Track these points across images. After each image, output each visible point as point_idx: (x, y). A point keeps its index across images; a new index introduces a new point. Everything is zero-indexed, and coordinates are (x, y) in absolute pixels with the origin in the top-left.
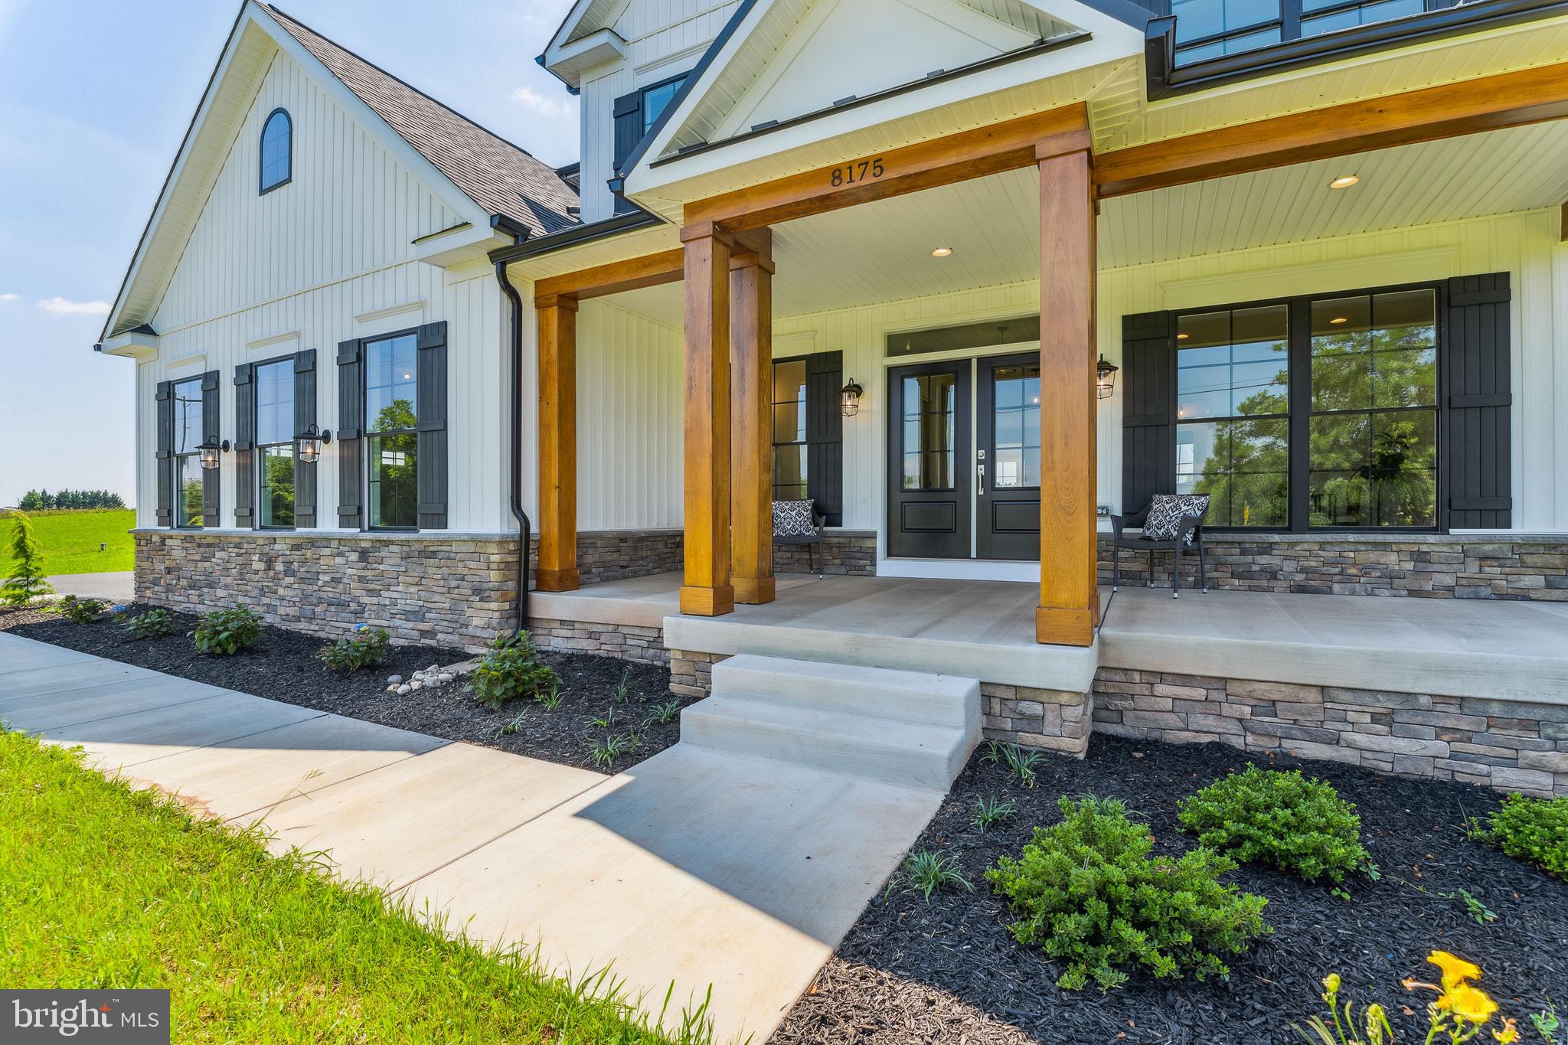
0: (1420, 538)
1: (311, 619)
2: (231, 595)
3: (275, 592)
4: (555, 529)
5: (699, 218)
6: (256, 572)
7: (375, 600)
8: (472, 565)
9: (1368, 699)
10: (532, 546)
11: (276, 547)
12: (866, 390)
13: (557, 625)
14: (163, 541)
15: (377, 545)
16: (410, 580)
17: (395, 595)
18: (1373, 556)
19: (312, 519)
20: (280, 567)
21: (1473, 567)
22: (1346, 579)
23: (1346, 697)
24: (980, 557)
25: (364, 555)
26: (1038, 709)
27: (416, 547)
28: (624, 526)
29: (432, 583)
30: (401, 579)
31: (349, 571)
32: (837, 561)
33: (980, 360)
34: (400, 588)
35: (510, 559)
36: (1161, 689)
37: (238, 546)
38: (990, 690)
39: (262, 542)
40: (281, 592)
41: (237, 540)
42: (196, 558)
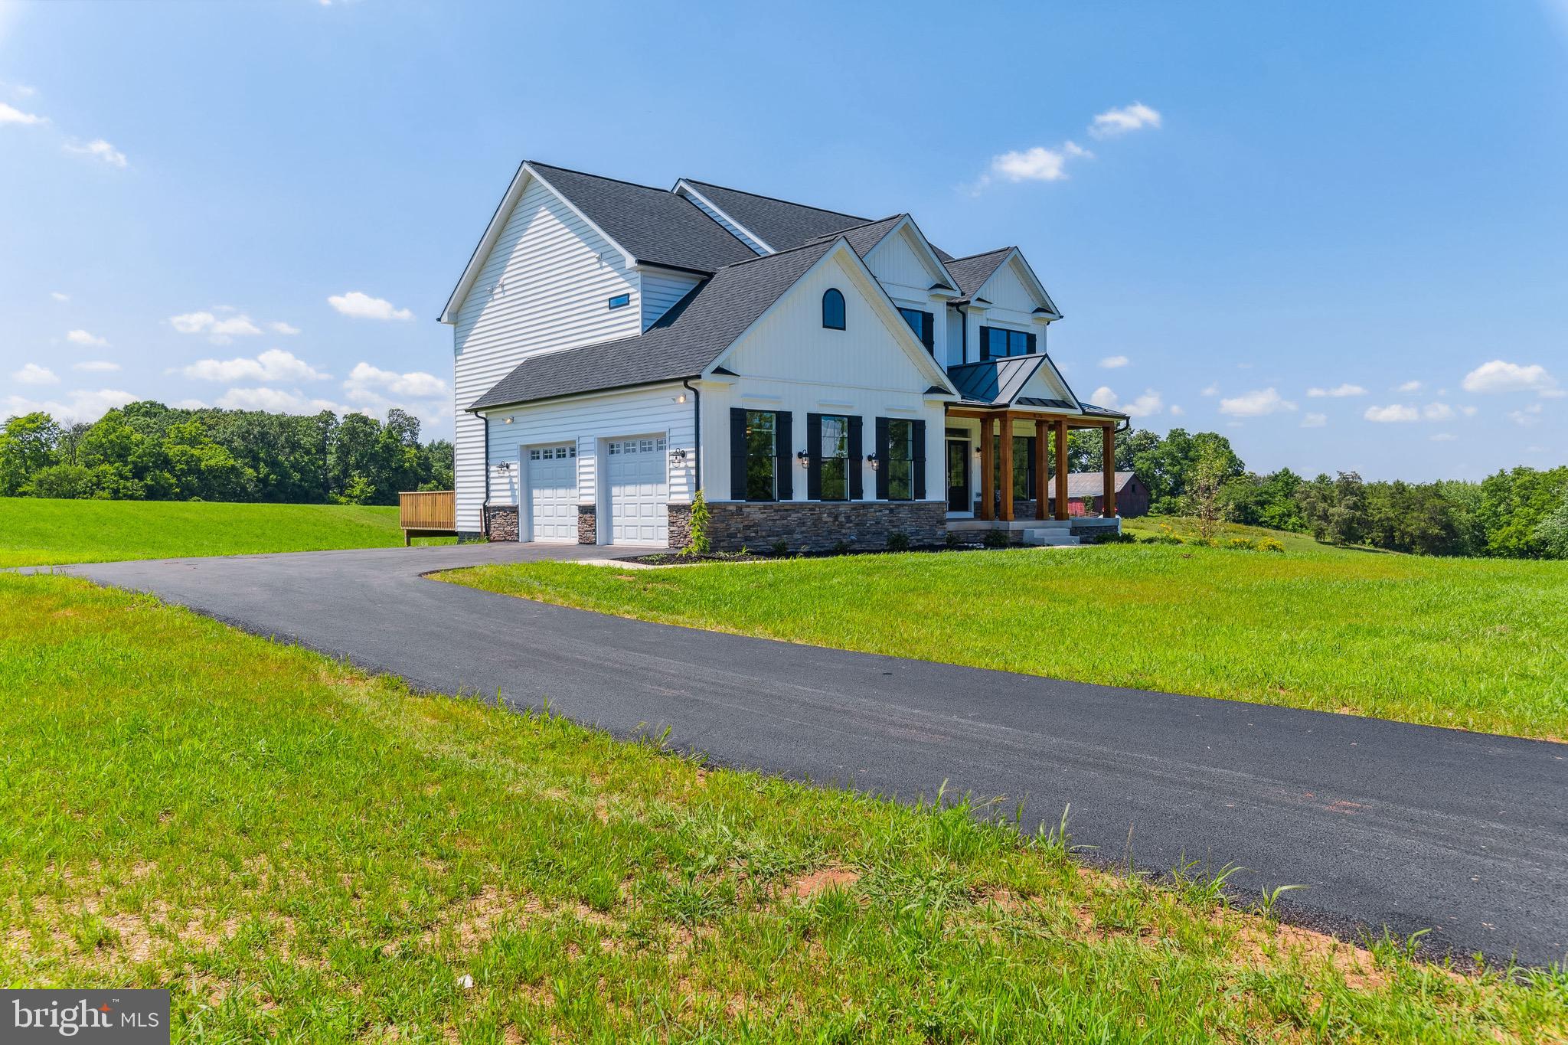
3: (840, 531)
14: (738, 509)
19: (859, 496)
27: (913, 506)
29: (921, 520)
31: (883, 517)
37: (809, 510)
39: (830, 507)
40: (844, 531)
41: (810, 507)
42: (775, 518)
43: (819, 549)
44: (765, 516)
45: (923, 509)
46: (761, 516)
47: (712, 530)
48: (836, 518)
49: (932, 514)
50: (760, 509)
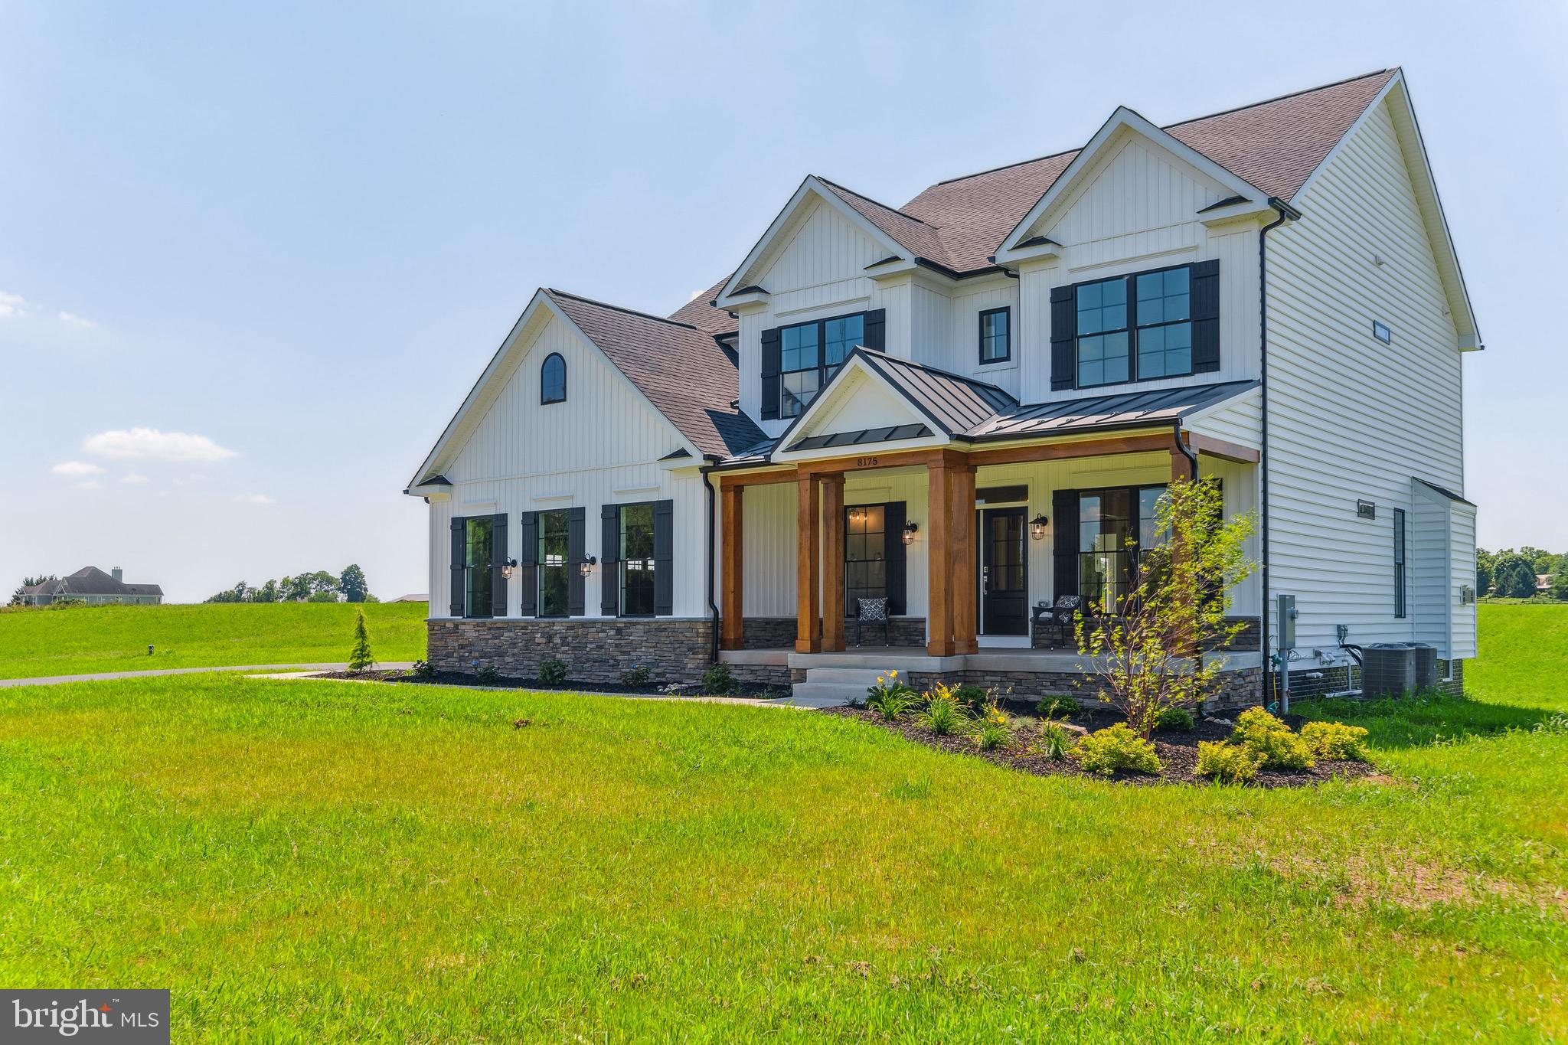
1: (580, 672)
2: (517, 661)
4: (732, 615)
5: (804, 470)
6: (539, 644)
7: (626, 657)
8: (688, 635)
9: (1048, 676)
10: (720, 625)
11: (555, 628)
12: (920, 528)
13: (733, 667)
14: (456, 626)
15: (628, 625)
16: (650, 645)
17: (640, 654)
19: (581, 611)
20: (557, 640)
23: (1042, 676)
24: (985, 633)
25: (619, 631)
26: (926, 681)
27: (654, 625)
28: (768, 615)
29: (663, 646)
30: (644, 644)
31: (609, 641)
32: (903, 638)
33: (985, 510)
34: (643, 650)
35: (709, 631)
36: (987, 678)
37: (523, 628)
38: (911, 675)
39: (544, 625)
41: (523, 624)
42: (487, 637)
44: (478, 634)
45: (666, 629)
46: (475, 634)
48: (550, 638)
49: (680, 637)
50: (475, 626)
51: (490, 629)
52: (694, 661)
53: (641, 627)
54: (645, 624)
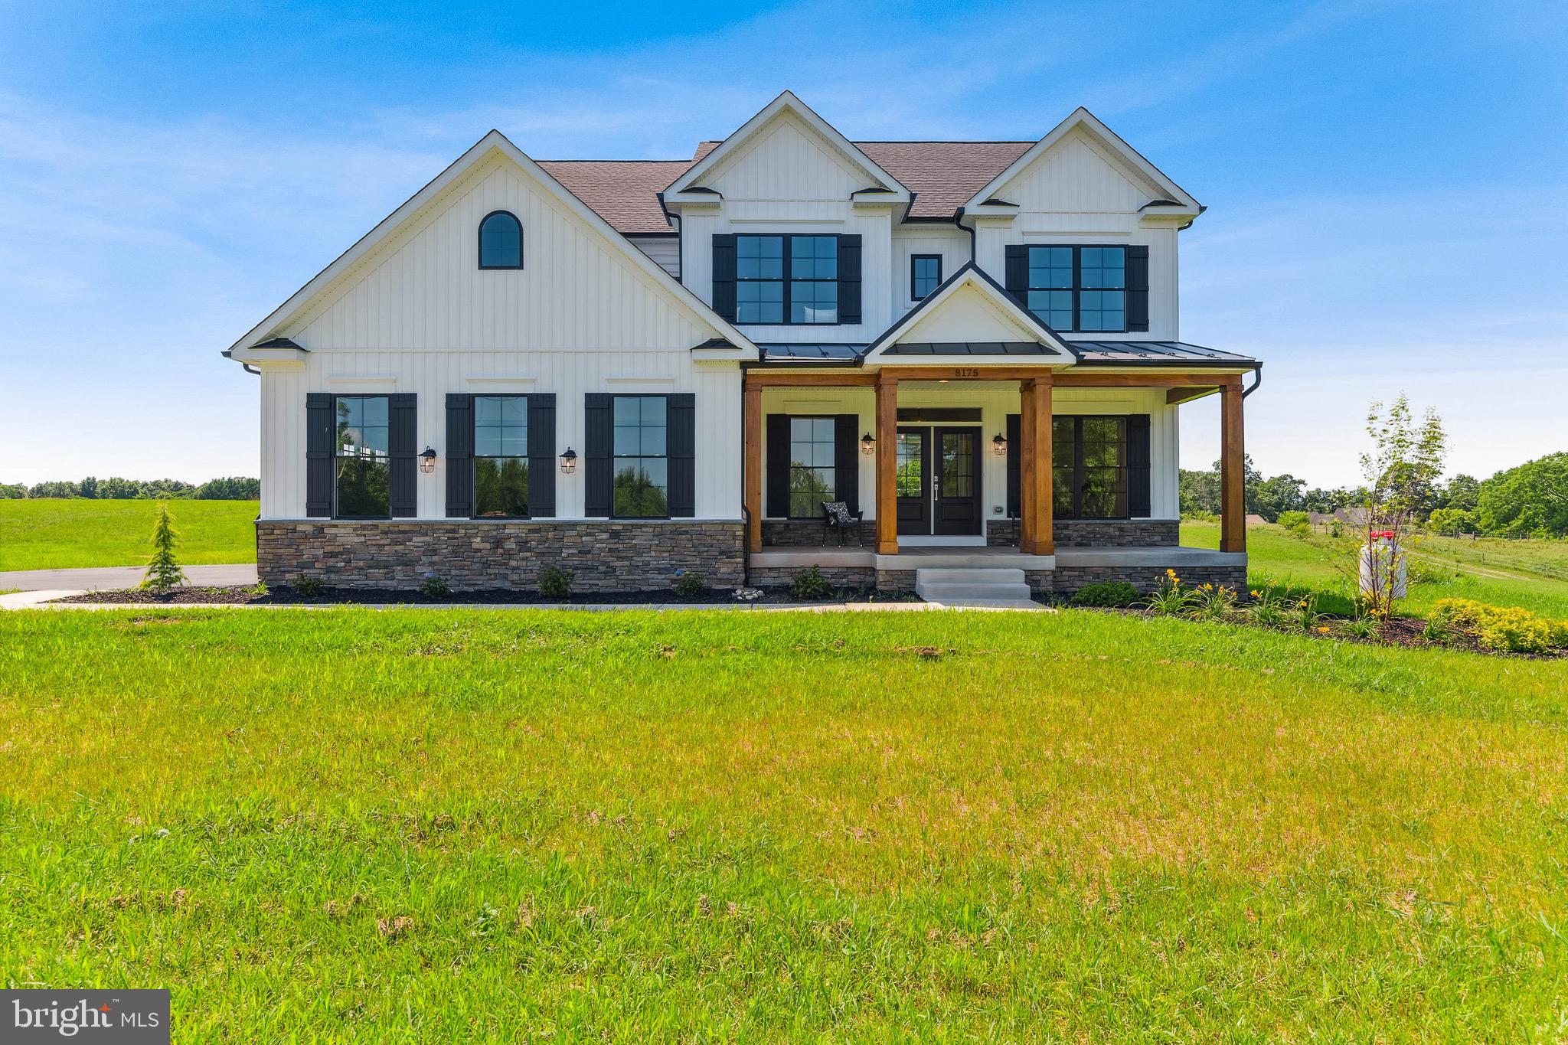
0: (1121, 521)
3: (506, 564)
6: (478, 551)
7: (627, 563)
8: (721, 538)
9: (1124, 570)
11: (507, 531)
13: (767, 570)
14: (318, 529)
15: (629, 528)
16: (663, 549)
17: (648, 559)
18: (1105, 529)
19: (549, 512)
20: (511, 545)
21: (1138, 533)
22: (1096, 539)
23: (1118, 570)
24: (935, 534)
27: (668, 528)
29: (682, 550)
30: (654, 548)
31: (598, 545)
33: (935, 428)
34: (653, 554)
35: (739, 533)
36: (1065, 573)
37: (446, 532)
39: (486, 528)
40: (513, 563)
41: (449, 527)
42: (382, 542)
43: (465, 589)
44: (362, 539)
45: (686, 532)
46: (356, 540)
47: (270, 557)
48: (498, 543)
49: (709, 540)
50: (355, 529)
51: (386, 533)
52: (729, 565)
53: (651, 530)
54: (655, 526)
